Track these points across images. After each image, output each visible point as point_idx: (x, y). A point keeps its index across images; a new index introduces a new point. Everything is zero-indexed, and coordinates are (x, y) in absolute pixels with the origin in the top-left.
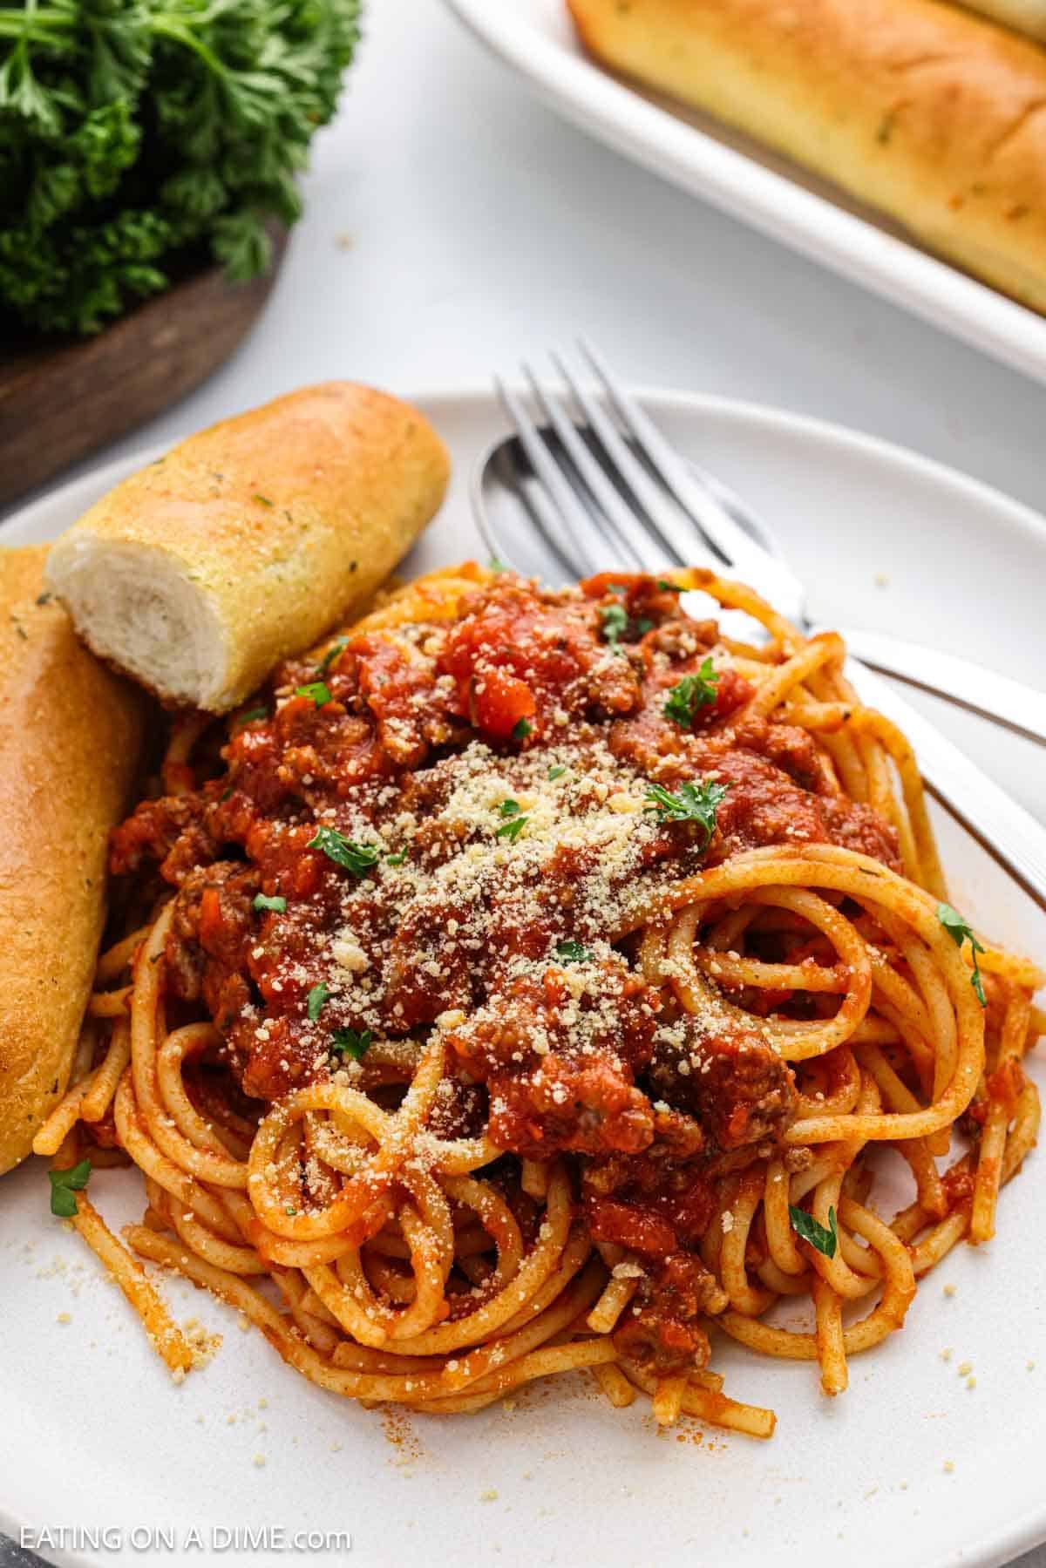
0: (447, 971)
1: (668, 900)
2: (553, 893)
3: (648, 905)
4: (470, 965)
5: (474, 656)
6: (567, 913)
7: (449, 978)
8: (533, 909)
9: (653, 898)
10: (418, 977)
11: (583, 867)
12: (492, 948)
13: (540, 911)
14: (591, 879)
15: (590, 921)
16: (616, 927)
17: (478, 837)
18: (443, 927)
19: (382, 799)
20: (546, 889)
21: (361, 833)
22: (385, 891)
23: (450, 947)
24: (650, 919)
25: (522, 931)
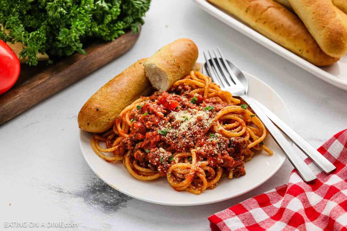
0: (189, 140)
1: (214, 121)
2: (200, 124)
3: (212, 122)
4: (191, 138)
5: (166, 99)
6: (202, 126)
7: (189, 141)
8: (197, 127)
9: (212, 121)
10: (185, 143)
11: (202, 119)
12: (194, 135)
13: (199, 128)
14: (204, 120)
15: (206, 126)
16: (209, 127)
17: (182, 122)
18: (186, 134)
19: (163, 123)
20: (198, 124)
21: (163, 129)
22: (171, 133)
23: (188, 137)
24: (213, 124)
25: (197, 131)
